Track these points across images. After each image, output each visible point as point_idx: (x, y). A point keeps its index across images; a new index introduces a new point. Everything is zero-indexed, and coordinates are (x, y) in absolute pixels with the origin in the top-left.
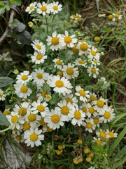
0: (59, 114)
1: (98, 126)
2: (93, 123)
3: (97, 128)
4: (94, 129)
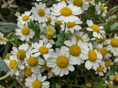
0: (68, 55)
1: (109, 68)
2: (104, 66)
3: (108, 70)
4: (105, 72)
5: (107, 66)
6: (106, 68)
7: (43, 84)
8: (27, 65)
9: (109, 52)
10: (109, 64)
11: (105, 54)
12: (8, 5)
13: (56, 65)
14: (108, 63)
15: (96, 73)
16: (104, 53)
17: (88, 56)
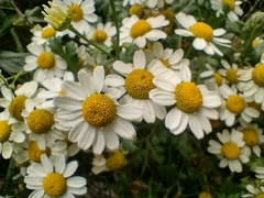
5: (250, 146)
6: (247, 151)
7: (70, 184)
8: (29, 131)
9: (253, 105)
10: (254, 140)
11: (242, 110)
12: (26, 18)
13: (82, 119)
14: (251, 137)
15: (223, 165)
16: (237, 108)
17: (173, 96)
